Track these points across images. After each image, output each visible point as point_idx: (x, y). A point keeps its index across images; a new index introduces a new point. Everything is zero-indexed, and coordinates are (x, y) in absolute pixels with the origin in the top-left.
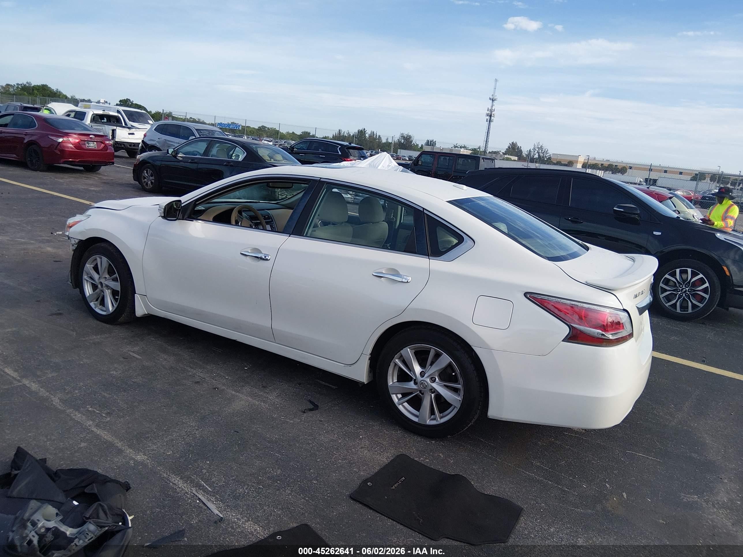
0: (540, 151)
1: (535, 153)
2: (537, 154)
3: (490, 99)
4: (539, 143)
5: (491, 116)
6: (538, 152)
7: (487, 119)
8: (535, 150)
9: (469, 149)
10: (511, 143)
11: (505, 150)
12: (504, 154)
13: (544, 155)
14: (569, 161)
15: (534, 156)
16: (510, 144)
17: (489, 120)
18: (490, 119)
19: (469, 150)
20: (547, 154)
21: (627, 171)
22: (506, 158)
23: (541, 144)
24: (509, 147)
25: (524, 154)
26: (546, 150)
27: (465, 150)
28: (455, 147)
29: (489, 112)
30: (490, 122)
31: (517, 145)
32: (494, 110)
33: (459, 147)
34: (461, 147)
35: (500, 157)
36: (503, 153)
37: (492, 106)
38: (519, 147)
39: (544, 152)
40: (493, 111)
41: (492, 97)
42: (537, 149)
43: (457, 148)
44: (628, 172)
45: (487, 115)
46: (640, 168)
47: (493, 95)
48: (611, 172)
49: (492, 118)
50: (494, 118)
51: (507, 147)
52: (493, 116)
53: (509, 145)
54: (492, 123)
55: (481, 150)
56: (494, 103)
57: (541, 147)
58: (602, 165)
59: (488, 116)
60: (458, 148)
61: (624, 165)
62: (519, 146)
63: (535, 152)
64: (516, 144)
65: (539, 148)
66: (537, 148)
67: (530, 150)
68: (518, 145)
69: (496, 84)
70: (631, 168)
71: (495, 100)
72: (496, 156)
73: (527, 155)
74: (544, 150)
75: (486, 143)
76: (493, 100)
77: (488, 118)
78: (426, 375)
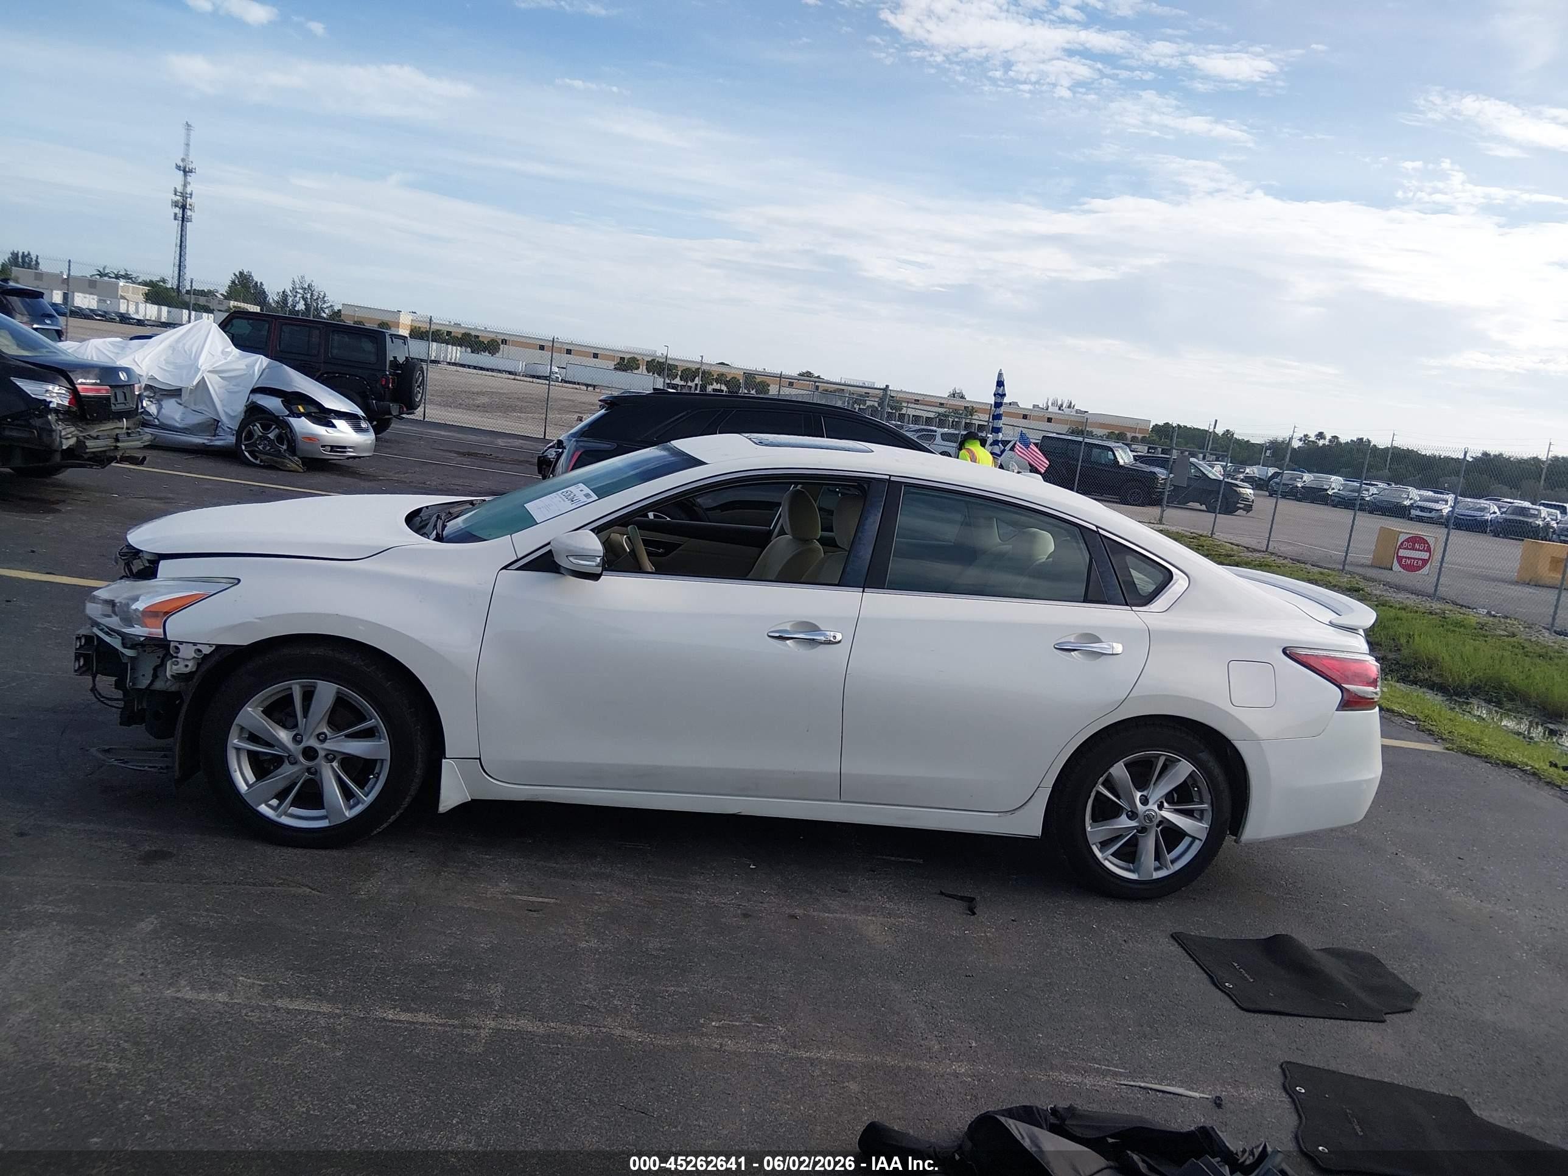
0: (309, 296)
1: (297, 299)
2: (302, 302)
3: (178, 167)
4: (303, 277)
5: (184, 208)
6: (303, 297)
7: (176, 215)
8: (297, 292)
9: (139, 281)
10: (237, 274)
11: (226, 288)
12: (228, 297)
13: (318, 304)
14: (380, 322)
15: (295, 306)
16: (235, 275)
17: (181, 216)
18: (183, 215)
19: (139, 284)
20: (325, 302)
21: (499, 348)
22: (234, 307)
23: (308, 281)
24: (233, 282)
25: (271, 301)
26: (322, 294)
27: (131, 285)
28: (101, 275)
29: (179, 198)
30: (183, 221)
31: (253, 280)
32: (191, 194)
33: (113, 276)
34: (117, 277)
35: (219, 304)
36: (222, 294)
37: (185, 186)
38: (259, 284)
39: (317, 299)
40: (188, 196)
41: (181, 164)
42: (300, 291)
43: (106, 278)
44: (501, 352)
45: (175, 204)
46: (524, 343)
47: (183, 160)
48: (469, 350)
49: (189, 213)
50: (192, 213)
51: (229, 283)
52: (190, 209)
53: (233, 277)
54: (188, 224)
55: (169, 286)
56: (188, 177)
57: (309, 286)
58: (449, 333)
59: (176, 206)
60: (110, 277)
61: (493, 336)
62: (256, 283)
63: (296, 296)
64: (250, 276)
65: (305, 289)
66: (299, 289)
67: (283, 292)
68: (256, 279)
69: (188, 135)
70: (504, 342)
71: (191, 171)
72: (207, 302)
73: (278, 303)
74: (317, 294)
75: (180, 270)
76: (185, 171)
77: (178, 210)
78: (1151, 801)
